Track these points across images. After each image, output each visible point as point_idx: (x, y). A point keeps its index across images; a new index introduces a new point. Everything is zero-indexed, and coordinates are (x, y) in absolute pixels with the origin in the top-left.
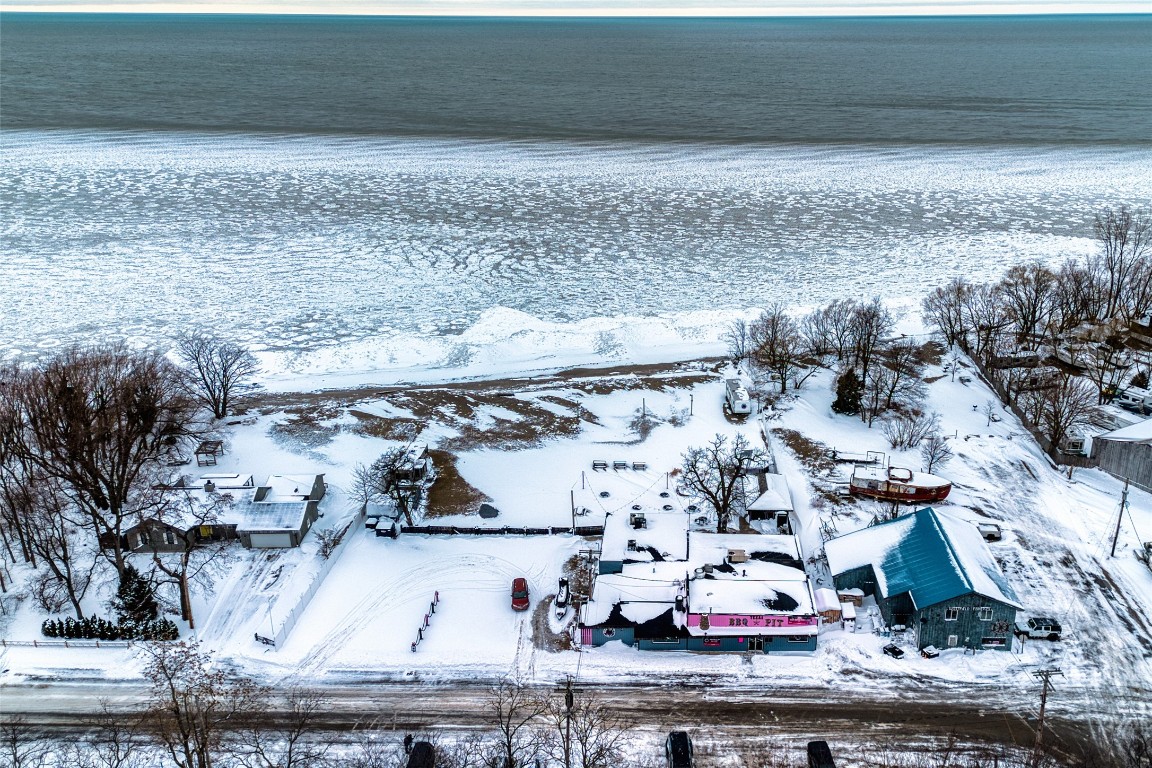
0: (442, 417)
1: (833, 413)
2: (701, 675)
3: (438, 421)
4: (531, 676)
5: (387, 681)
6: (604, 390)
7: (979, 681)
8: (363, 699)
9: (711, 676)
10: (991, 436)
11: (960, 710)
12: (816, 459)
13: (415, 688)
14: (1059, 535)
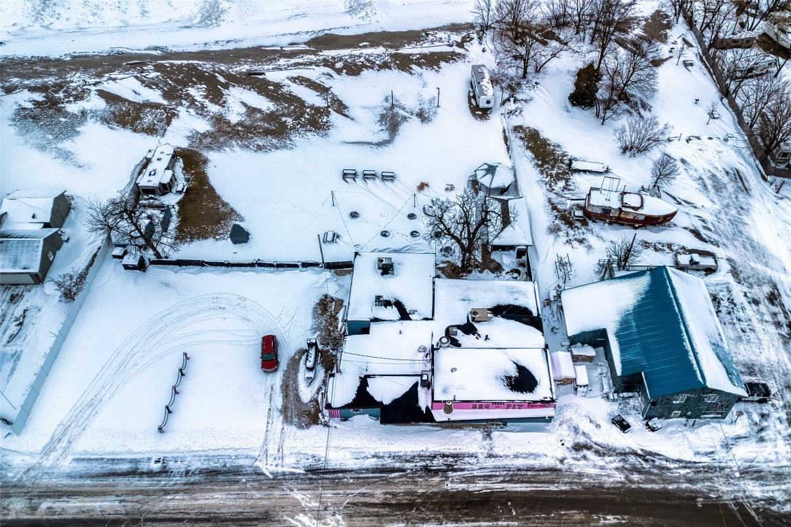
0: (193, 102)
1: (569, 105)
2: (444, 456)
3: (188, 107)
4: (280, 462)
5: (133, 473)
6: (353, 69)
7: (697, 459)
8: (109, 498)
9: (453, 456)
10: (710, 138)
11: (680, 498)
12: (553, 167)
13: (163, 482)
14: (766, 265)
